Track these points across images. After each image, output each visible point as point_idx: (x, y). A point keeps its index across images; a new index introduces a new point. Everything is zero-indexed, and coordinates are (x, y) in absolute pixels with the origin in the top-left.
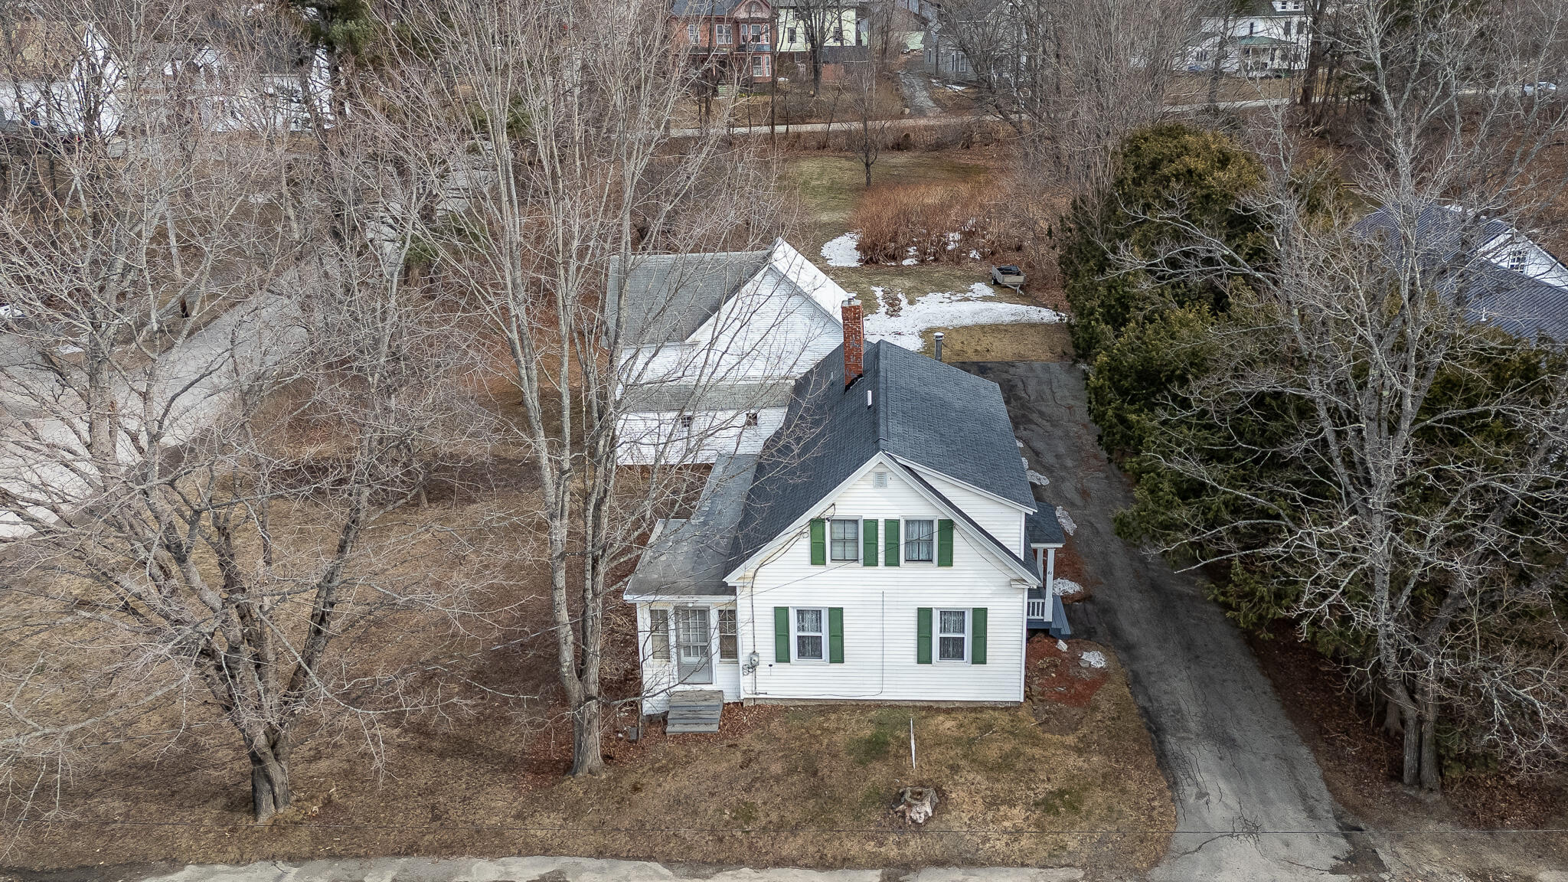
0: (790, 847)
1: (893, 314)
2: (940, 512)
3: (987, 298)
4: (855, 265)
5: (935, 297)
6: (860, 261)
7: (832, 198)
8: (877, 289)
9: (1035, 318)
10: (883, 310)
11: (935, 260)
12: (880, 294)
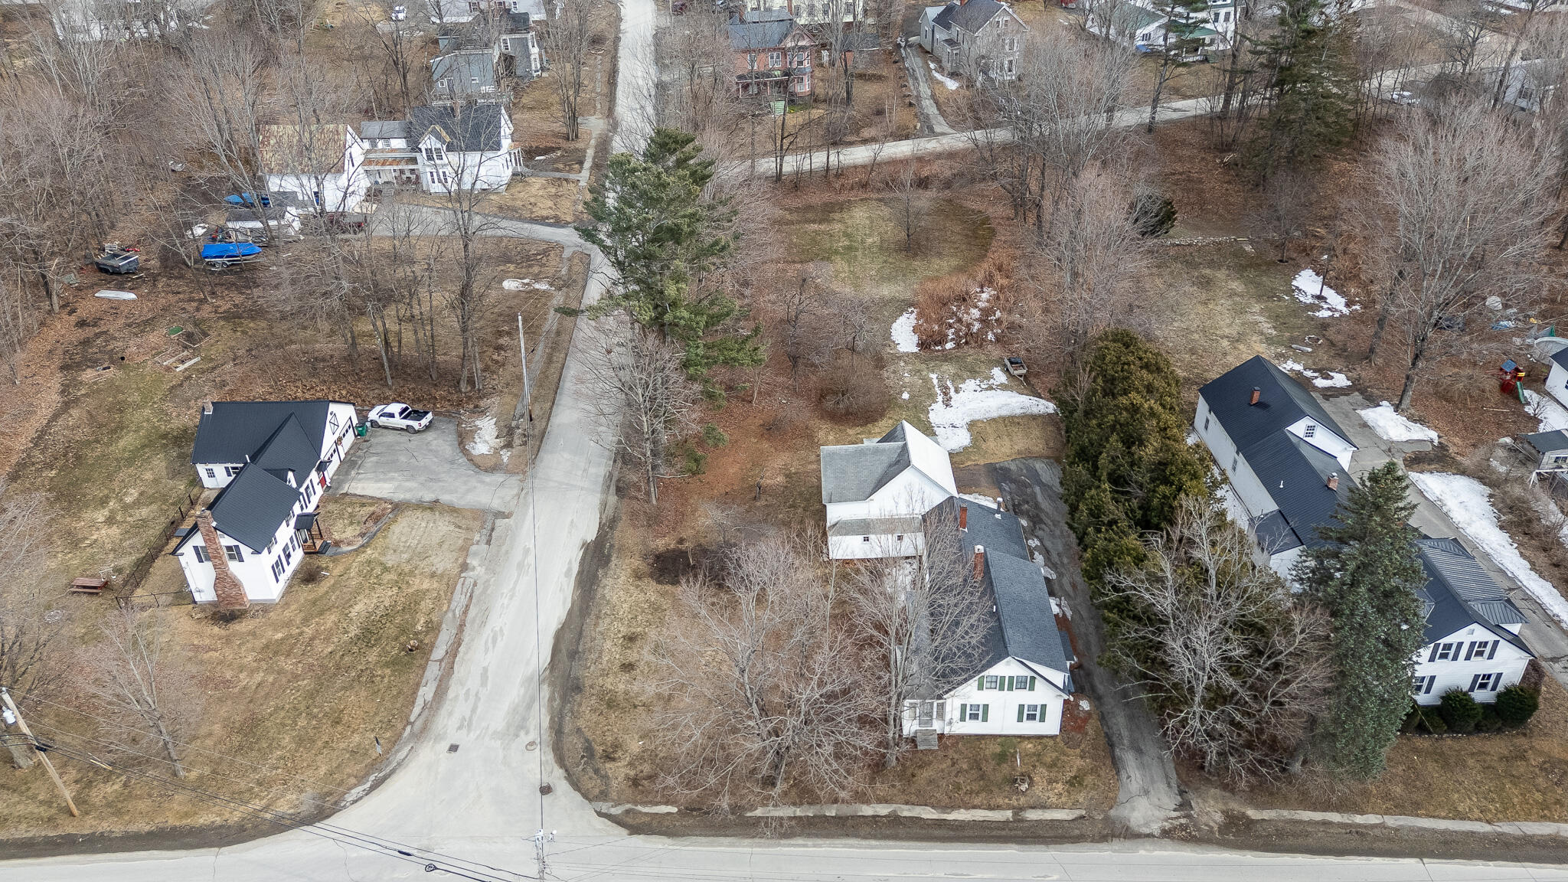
0: (977, 801)
1: (947, 403)
2: (1030, 674)
3: (1003, 387)
4: (916, 350)
5: (970, 384)
6: (918, 345)
7: (885, 262)
8: (934, 376)
9: (1035, 410)
10: (940, 398)
11: (967, 343)
12: (935, 381)
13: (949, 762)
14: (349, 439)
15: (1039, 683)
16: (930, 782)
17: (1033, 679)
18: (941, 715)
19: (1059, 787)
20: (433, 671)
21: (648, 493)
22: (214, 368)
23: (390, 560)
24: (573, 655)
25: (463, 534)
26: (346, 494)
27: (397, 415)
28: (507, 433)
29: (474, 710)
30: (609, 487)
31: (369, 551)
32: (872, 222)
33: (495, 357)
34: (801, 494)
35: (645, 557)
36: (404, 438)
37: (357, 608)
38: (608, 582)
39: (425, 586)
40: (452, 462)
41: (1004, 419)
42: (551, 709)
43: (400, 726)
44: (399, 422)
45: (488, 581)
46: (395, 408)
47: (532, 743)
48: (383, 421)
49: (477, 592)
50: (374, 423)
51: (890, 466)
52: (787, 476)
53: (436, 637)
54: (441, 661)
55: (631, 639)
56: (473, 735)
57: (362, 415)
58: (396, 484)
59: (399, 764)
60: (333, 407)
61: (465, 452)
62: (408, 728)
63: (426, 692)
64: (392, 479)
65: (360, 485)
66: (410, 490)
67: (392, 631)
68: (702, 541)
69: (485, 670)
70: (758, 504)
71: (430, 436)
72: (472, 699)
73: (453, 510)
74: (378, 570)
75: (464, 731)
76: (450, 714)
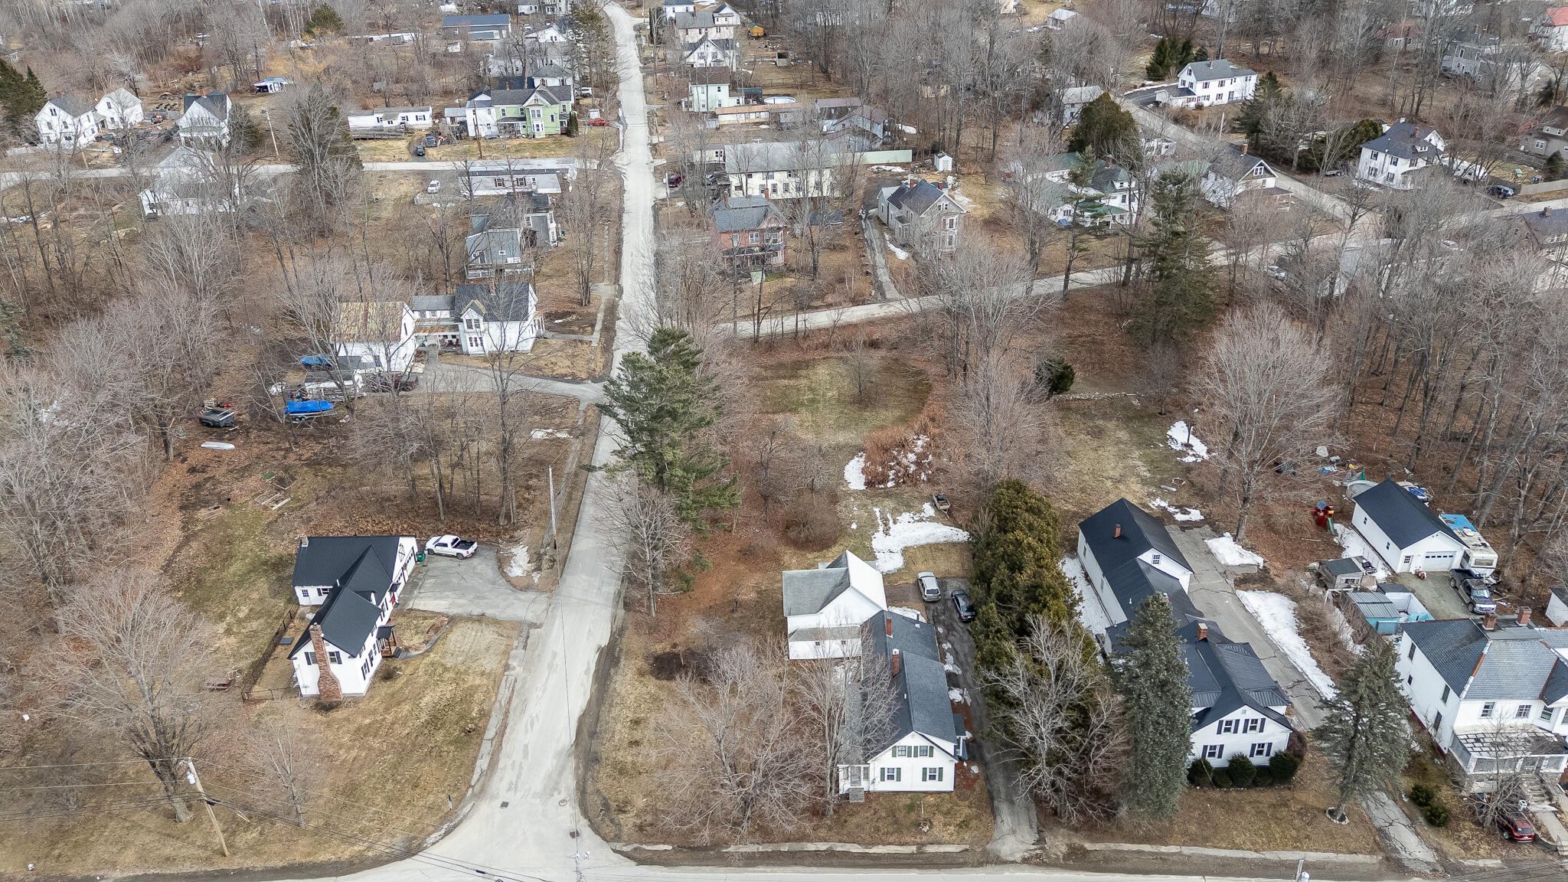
0: (891, 839)
1: (886, 532)
2: (929, 744)
3: (931, 519)
4: (863, 487)
5: (906, 517)
6: (865, 484)
7: (842, 412)
8: (877, 510)
9: (955, 539)
10: (881, 528)
11: (904, 482)
12: (878, 514)
13: (872, 811)
14: (412, 565)
15: (936, 751)
16: (858, 826)
17: (932, 748)
18: (867, 777)
19: (952, 828)
20: (486, 747)
21: (649, 608)
22: (301, 507)
23: (449, 662)
24: (593, 734)
25: (505, 641)
26: (411, 610)
27: (449, 545)
28: (537, 558)
29: (519, 777)
30: (618, 602)
31: (432, 655)
32: (832, 378)
33: (526, 496)
34: (769, 607)
35: (646, 658)
36: (455, 563)
37: (426, 700)
38: (618, 678)
39: (477, 682)
40: (494, 583)
41: (930, 545)
42: (577, 775)
43: (464, 789)
44: (451, 550)
45: (525, 678)
46: (448, 539)
47: (564, 801)
48: (438, 550)
49: (518, 686)
50: (430, 551)
51: (836, 586)
52: (758, 593)
53: (488, 722)
54: (492, 740)
55: (636, 722)
56: (519, 795)
57: (422, 546)
58: (450, 601)
59: (465, 816)
60: (402, 540)
61: (504, 574)
62: (470, 790)
63: (482, 763)
64: (447, 596)
65: (422, 602)
66: (461, 606)
67: (454, 717)
68: (691, 645)
69: (526, 746)
70: (735, 615)
71: (475, 561)
72: (517, 768)
73: (496, 622)
74: (440, 670)
75: (513, 792)
76: (501, 780)
